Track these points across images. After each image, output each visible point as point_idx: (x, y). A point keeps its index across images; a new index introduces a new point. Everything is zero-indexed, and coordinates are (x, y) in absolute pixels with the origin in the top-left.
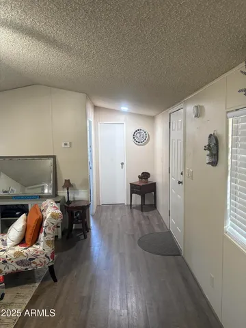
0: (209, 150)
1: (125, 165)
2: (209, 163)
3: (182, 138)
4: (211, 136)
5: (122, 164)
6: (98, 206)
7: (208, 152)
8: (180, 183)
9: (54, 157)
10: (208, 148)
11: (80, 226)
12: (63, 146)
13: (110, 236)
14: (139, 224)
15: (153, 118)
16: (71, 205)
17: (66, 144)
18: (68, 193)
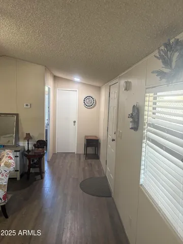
0: (132, 118)
1: (76, 123)
2: (132, 128)
3: (116, 106)
4: (134, 106)
5: (75, 122)
6: (54, 154)
7: (131, 120)
8: (113, 140)
9: (17, 115)
10: (131, 116)
11: (37, 170)
12: (25, 106)
13: (59, 179)
14: (84, 169)
15: (99, 88)
16: (30, 154)
17: (27, 105)
18: (28, 144)
